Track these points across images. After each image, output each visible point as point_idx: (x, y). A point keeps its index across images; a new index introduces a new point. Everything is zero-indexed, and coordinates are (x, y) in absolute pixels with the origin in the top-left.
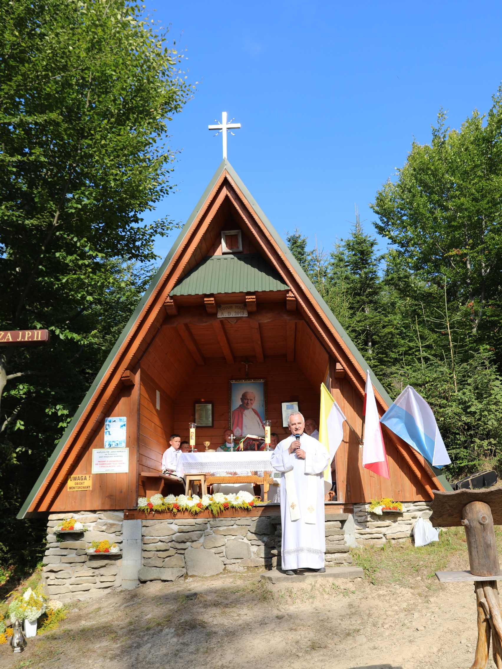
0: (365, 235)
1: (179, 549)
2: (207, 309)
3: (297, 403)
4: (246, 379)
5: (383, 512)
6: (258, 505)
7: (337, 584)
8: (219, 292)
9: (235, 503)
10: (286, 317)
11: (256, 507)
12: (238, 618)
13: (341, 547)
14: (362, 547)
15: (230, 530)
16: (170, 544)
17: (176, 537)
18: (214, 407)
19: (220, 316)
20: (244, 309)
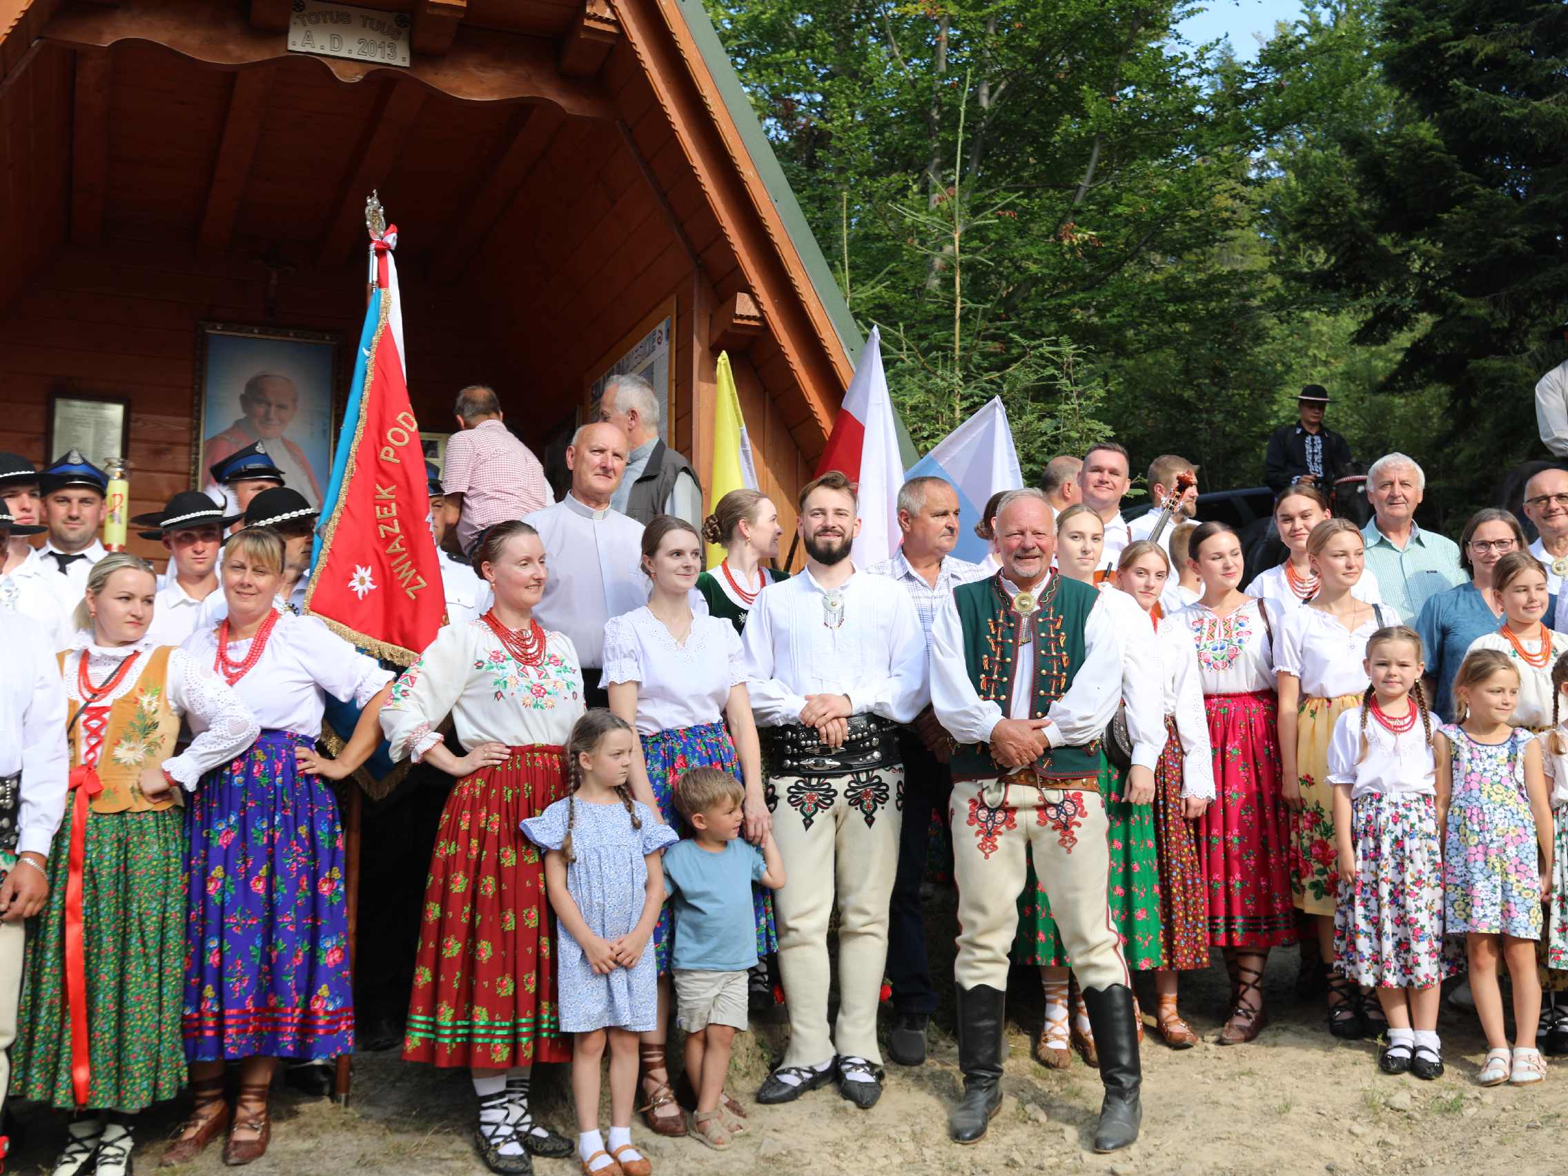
2: (256, 5)
4: (263, 327)
10: (554, 100)
18: (134, 416)
19: (299, 42)
20: (395, 35)
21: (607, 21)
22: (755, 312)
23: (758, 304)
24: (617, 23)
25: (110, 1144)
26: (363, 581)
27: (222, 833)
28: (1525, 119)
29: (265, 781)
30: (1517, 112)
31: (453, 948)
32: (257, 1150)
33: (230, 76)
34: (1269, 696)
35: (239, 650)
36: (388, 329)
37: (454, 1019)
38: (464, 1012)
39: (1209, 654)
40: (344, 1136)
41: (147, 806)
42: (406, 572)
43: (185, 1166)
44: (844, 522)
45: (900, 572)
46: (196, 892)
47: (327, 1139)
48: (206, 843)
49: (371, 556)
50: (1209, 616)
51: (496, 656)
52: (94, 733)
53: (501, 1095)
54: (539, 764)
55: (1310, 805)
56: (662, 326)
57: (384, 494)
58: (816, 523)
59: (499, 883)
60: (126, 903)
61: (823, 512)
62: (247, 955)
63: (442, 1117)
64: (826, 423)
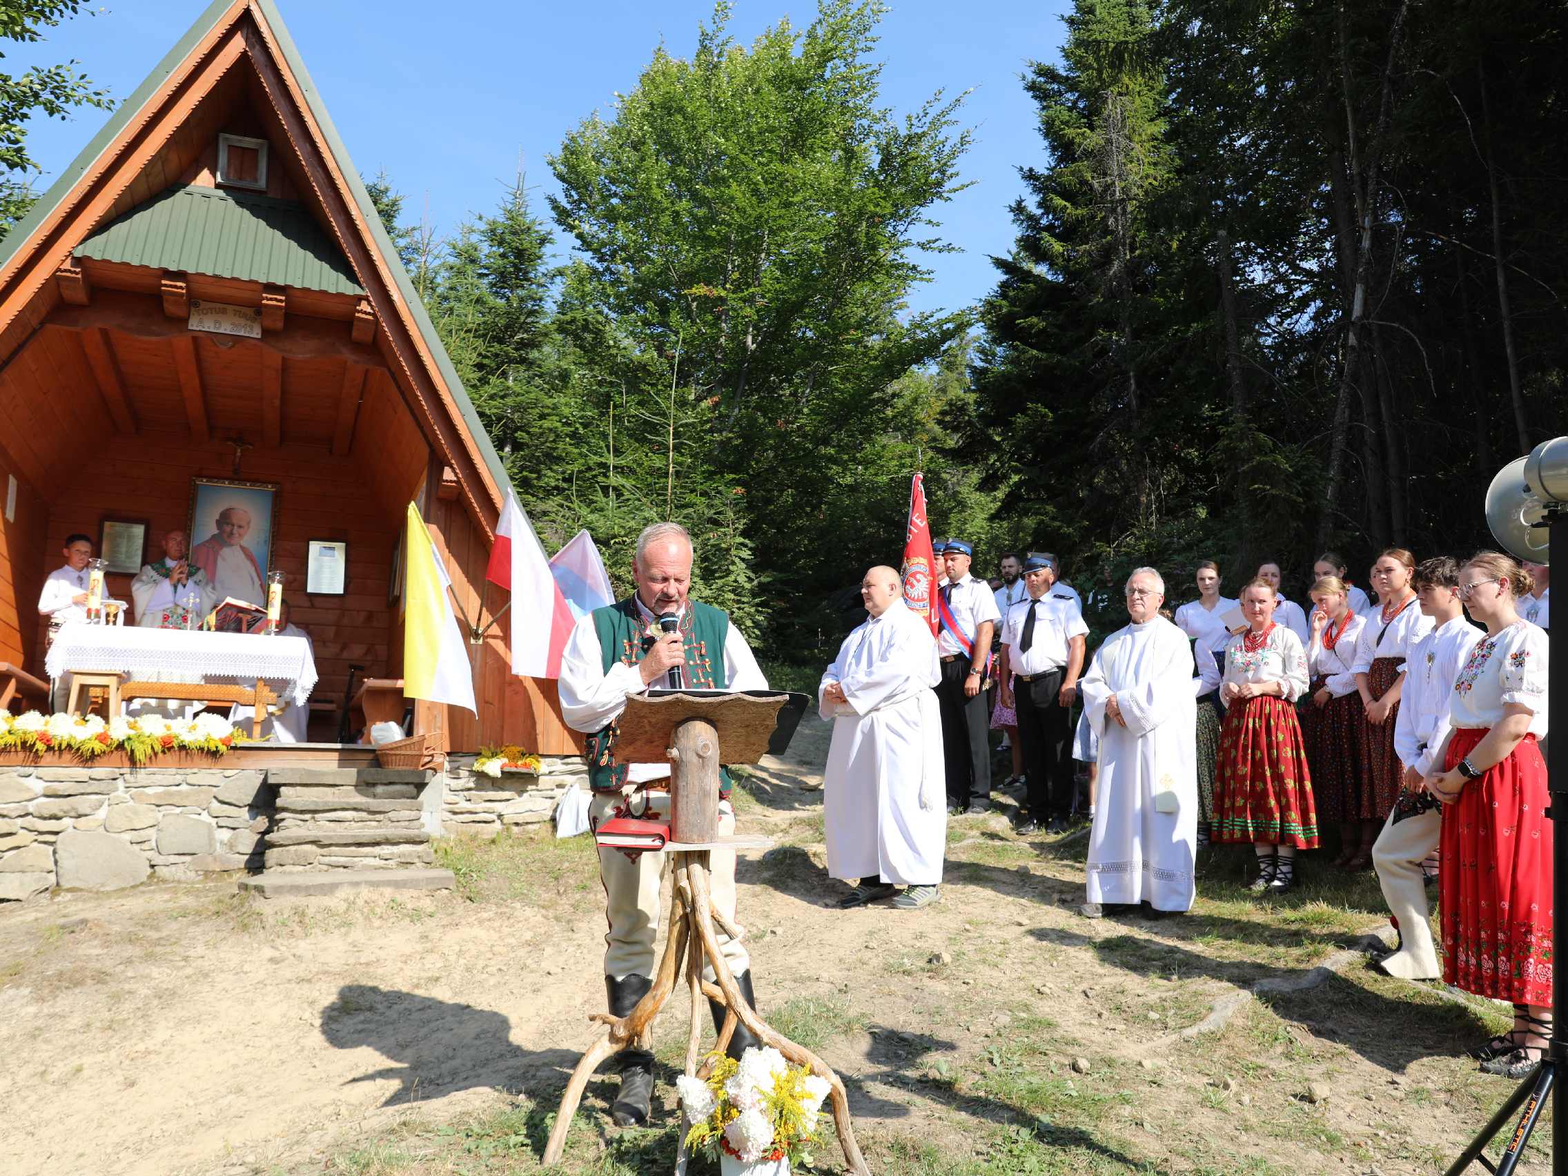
0: (532, 217)
1: (41, 833)
2: (165, 305)
3: (343, 545)
4: (232, 480)
5: (503, 773)
6: (240, 744)
7: (399, 898)
8: (200, 271)
9: (188, 738)
10: (348, 356)
11: (235, 748)
12: (183, 963)
13: (412, 833)
14: (452, 837)
15: (171, 794)
16: (20, 821)
17: (37, 805)
18: (151, 532)
19: (194, 324)
20: (251, 320)
22: (454, 478)
24: (373, 315)
56: (424, 484)
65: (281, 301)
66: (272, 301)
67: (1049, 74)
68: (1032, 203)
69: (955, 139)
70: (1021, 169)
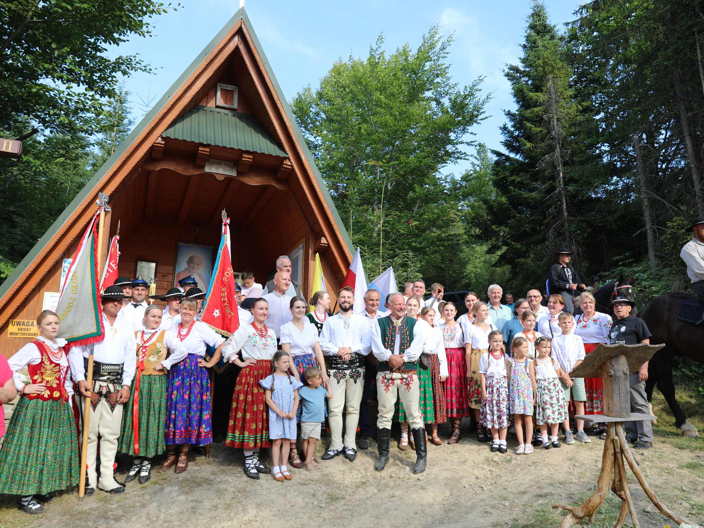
2: (197, 159)
4: (194, 243)
8: (217, 144)
10: (274, 185)
18: (158, 266)
19: (207, 169)
20: (233, 168)
21: (289, 165)
22: (326, 242)
23: (327, 240)
24: (292, 166)
25: (144, 466)
26: (217, 313)
27: (177, 382)
28: (528, 198)
29: (189, 368)
30: (526, 196)
31: (240, 415)
32: (184, 469)
33: (189, 178)
34: (463, 349)
35: (184, 332)
36: (226, 246)
37: (239, 435)
38: (242, 433)
39: (447, 337)
40: (208, 466)
41: (157, 373)
42: (228, 311)
43: (165, 473)
44: (350, 300)
45: (364, 314)
46: (169, 398)
47: (203, 467)
48: (173, 384)
49: (220, 307)
50: (447, 327)
51: (254, 334)
52: (144, 353)
53: (251, 456)
54: (264, 365)
55: (475, 379)
56: (301, 245)
57: (223, 289)
58: (343, 300)
59: (252, 397)
60: (150, 399)
61: (344, 297)
62: (182, 416)
63: (235, 462)
64: (345, 273)
65: (250, 159)
66: (247, 158)
67: (515, 69)
68: (510, 125)
69: (484, 97)
70: (505, 110)
